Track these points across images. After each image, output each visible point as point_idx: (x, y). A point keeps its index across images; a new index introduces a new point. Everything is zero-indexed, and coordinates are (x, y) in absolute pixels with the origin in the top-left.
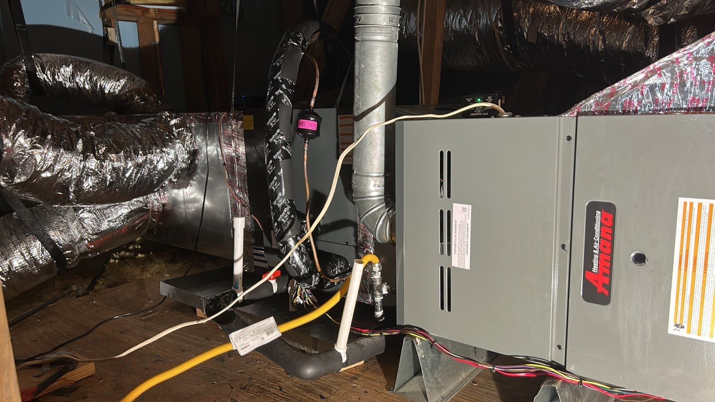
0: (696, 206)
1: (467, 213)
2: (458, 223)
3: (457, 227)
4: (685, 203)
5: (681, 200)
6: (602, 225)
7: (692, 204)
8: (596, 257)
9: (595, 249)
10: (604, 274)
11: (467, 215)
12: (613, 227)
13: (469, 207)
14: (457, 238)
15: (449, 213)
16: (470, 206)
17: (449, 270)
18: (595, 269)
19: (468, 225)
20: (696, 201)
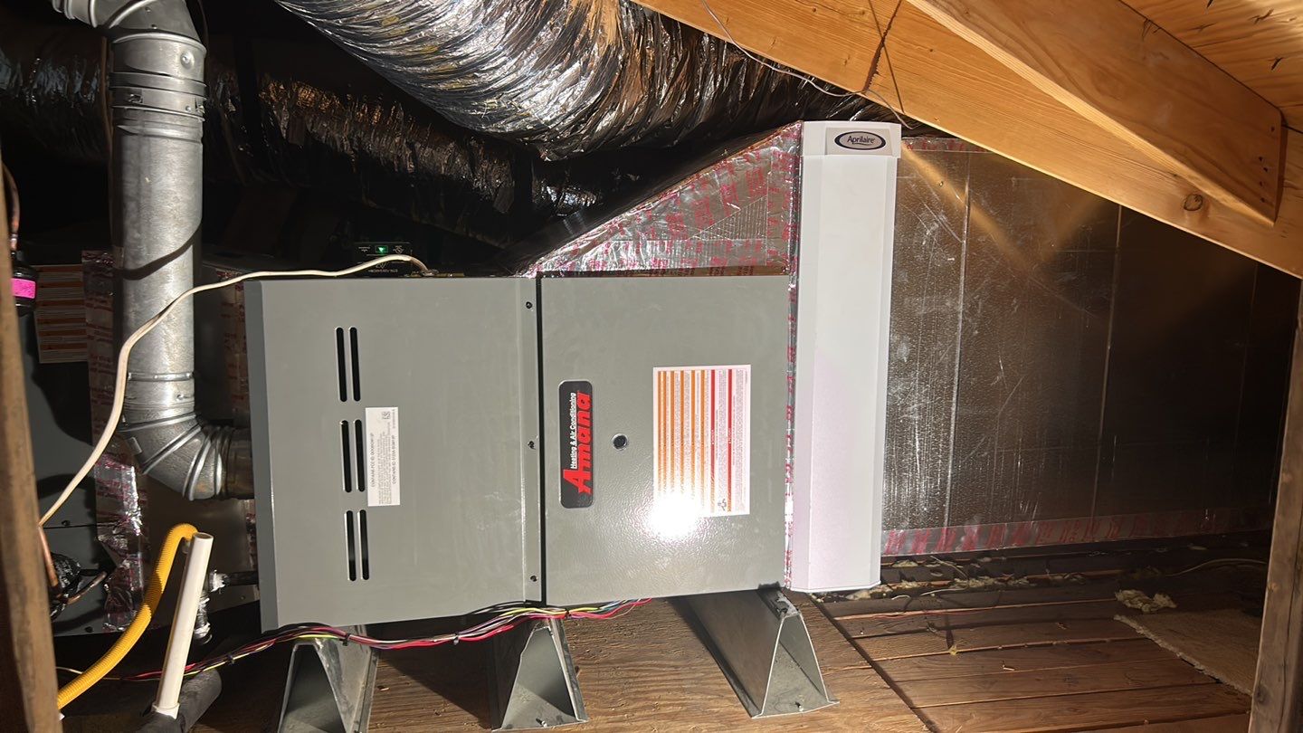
0: (669, 375)
1: (391, 420)
2: (376, 438)
3: (375, 444)
4: (659, 373)
5: (656, 370)
6: (578, 409)
7: (665, 373)
8: (574, 449)
9: (573, 440)
10: (585, 468)
11: (391, 424)
12: (590, 410)
13: (394, 411)
14: (376, 460)
15: (359, 425)
16: (396, 409)
17: (363, 514)
18: (574, 465)
19: (393, 437)
20: (669, 370)
